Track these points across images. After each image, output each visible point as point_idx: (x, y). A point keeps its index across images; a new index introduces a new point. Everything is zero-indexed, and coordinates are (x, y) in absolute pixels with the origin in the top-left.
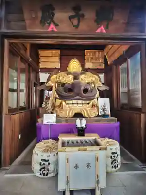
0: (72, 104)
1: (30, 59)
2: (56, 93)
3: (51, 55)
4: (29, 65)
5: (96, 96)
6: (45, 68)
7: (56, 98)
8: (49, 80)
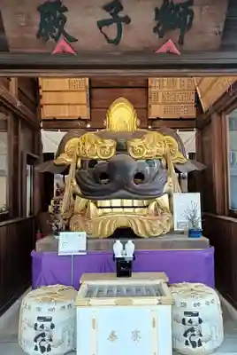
0: (111, 207)
1: (19, 104)
2: (75, 183)
3: (67, 88)
4: (17, 117)
5: (166, 188)
6: (55, 120)
7: (75, 195)
8: (61, 149)
